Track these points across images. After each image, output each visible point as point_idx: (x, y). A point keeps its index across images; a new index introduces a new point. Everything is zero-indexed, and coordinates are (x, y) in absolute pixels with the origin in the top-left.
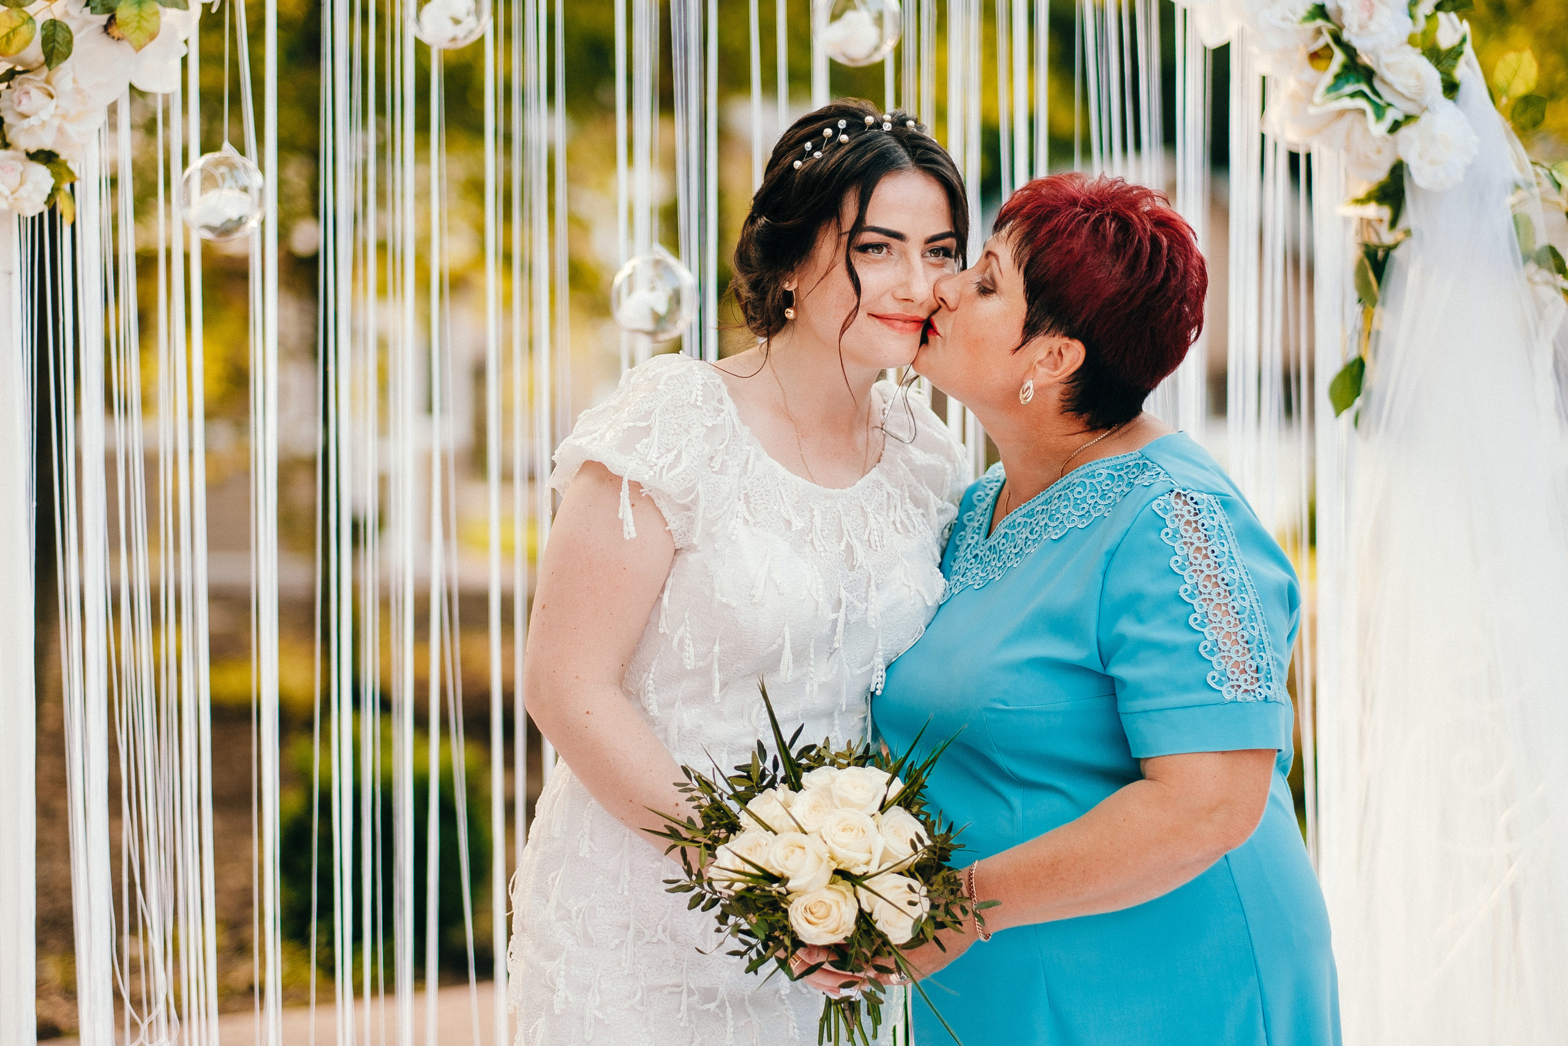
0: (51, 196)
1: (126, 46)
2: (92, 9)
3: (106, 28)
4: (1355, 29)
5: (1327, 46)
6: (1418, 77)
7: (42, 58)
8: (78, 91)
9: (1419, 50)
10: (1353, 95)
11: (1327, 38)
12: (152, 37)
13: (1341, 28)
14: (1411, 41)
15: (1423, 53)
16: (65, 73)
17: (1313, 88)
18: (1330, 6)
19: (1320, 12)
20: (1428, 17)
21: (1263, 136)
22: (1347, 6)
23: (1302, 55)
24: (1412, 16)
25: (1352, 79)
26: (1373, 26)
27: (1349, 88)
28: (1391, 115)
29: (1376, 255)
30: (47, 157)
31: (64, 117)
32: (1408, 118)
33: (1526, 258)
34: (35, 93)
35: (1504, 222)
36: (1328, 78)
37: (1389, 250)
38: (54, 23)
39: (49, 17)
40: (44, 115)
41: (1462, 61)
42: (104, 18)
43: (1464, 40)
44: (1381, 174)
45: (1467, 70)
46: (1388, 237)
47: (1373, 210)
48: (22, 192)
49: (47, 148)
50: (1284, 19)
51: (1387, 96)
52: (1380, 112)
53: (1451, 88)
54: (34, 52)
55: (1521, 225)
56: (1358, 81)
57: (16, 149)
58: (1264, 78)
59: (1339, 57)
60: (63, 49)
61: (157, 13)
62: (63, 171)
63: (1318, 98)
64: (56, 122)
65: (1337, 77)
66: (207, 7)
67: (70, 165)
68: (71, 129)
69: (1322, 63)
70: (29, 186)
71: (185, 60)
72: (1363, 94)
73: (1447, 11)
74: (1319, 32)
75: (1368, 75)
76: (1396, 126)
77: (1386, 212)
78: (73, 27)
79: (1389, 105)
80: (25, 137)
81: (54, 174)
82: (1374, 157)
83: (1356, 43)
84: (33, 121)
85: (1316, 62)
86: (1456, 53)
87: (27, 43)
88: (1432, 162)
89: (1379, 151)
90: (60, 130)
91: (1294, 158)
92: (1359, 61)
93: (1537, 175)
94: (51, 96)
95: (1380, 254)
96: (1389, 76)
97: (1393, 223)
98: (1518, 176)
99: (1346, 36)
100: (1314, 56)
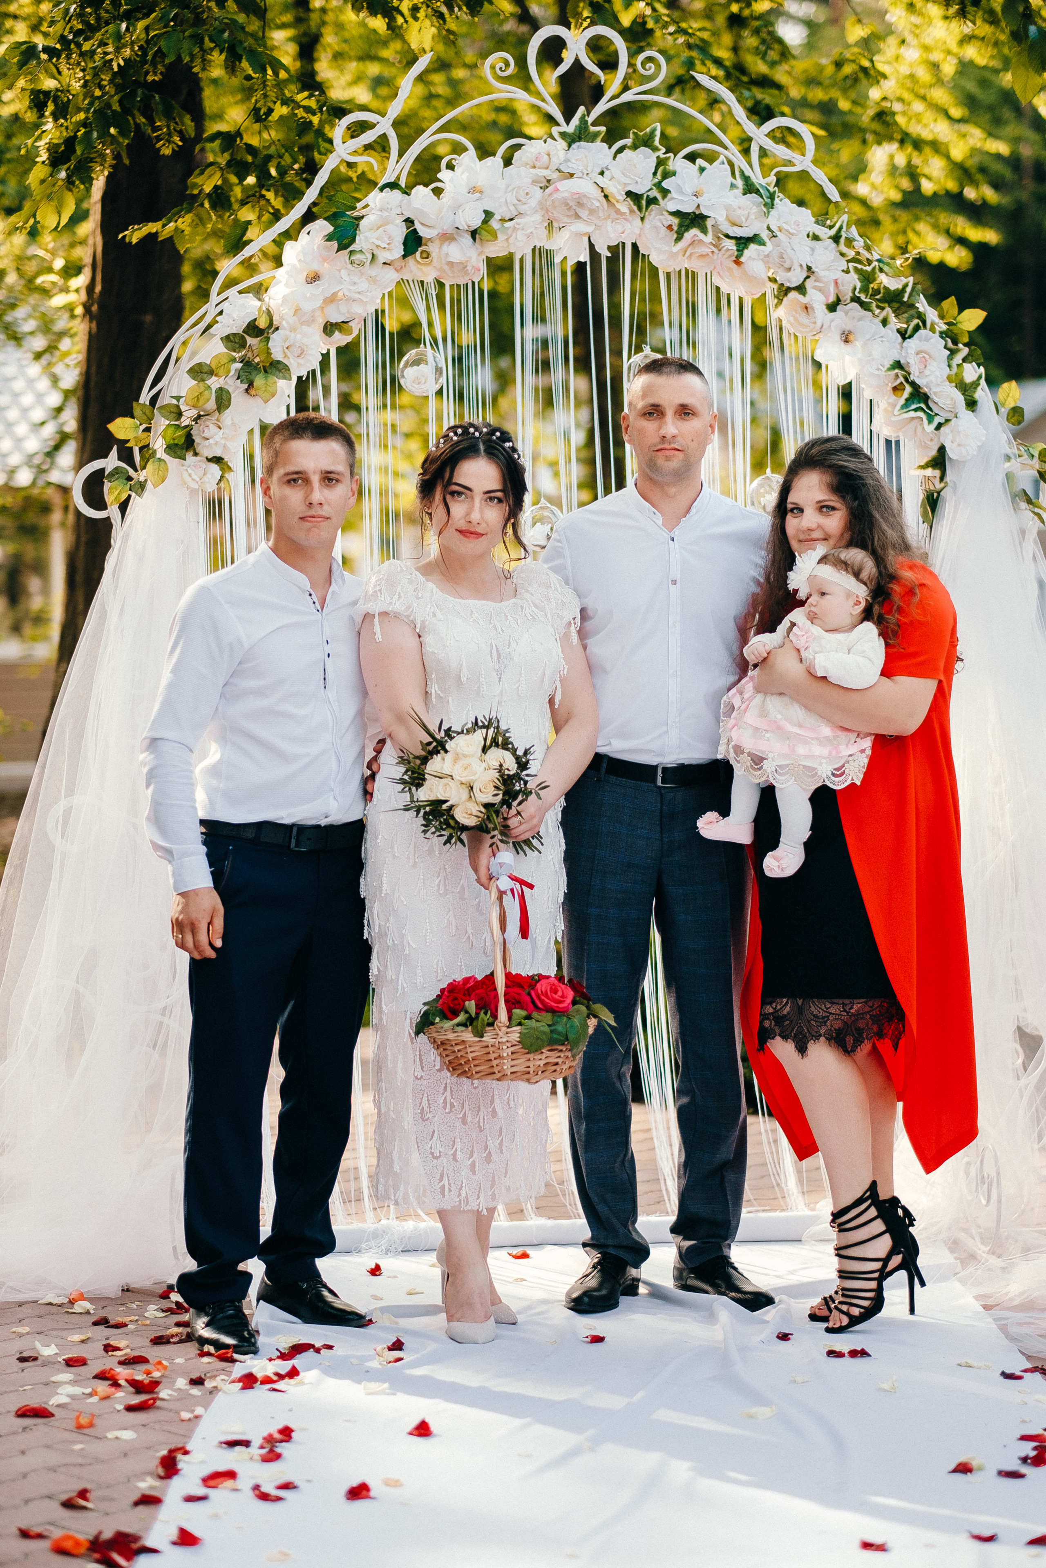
0: (220, 480)
1: (258, 400)
2: (241, 381)
3: (247, 390)
4: (917, 374)
5: (902, 383)
6: (952, 399)
7: (215, 407)
8: (234, 424)
9: (954, 384)
10: (916, 410)
11: (902, 379)
12: (273, 395)
13: (909, 374)
14: (949, 379)
15: (956, 387)
16: (228, 416)
17: (895, 406)
18: (902, 362)
19: (898, 365)
20: (958, 365)
21: (871, 431)
22: (912, 362)
23: (889, 388)
24: (949, 366)
25: (916, 401)
26: (927, 372)
27: (914, 407)
28: (937, 420)
29: (933, 496)
30: (218, 460)
31: (226, 438)
32: (947, 421)
33: (1014, 496)
34: (211, 426)
35: (1000, 477)
36: (902, 401)
37: (939, 493)
38: (221, 389)
39: (219, 386)
40: (217, 438)
41: (979, 388)
42: (246, 386)
43: (980, 377)
44: (933, 452)
45: (982, 393)
46: (939, 486)
47: (929, 472)
48: (205, 479)
49: (218, 454)
50: (878, 369)
51: (936, 410)
52: (930, 419)
53: (971, 404)
54: (212, 405)
55: (1009, 477)
56: (919, 403)
57: (202, 456)
58: (871, 401)
59: (908, 389)
60: (226, 403)
61: (276, 382)
62: (225, 467)
63: (896, 412)
64: (223, 442)
65: (907, 400)
66: (300, 378)
67: (229, 464)
68: (230, 445)
69: (899, 393)
70: (209, 476)
71: (288, 406)
72: (922, 409)
73: (970, 363)
74: (897, 376)
75: (926, 398)
76: (939, 427)
77: (937, 473)
78: (230, 391)
79: (937, 414)
80: (207, 449)
81: (222, 469)
82: (928, 443)
83: (918, 381)
84: (211, 441)
85: (897, 392)
86: (975, 384)
87: (208, 400)
88: (959, 445)
89: (932, 440)
90: (225, 446)
91: (888, 442)
92: (921, 391)
93: (1019, 449)
94: (220, 428)
95: (935, 495)
96: (936, 399)
97: (942, 478)
98: (1009, 451)
99: (912, 378)
100: (895, 389)
